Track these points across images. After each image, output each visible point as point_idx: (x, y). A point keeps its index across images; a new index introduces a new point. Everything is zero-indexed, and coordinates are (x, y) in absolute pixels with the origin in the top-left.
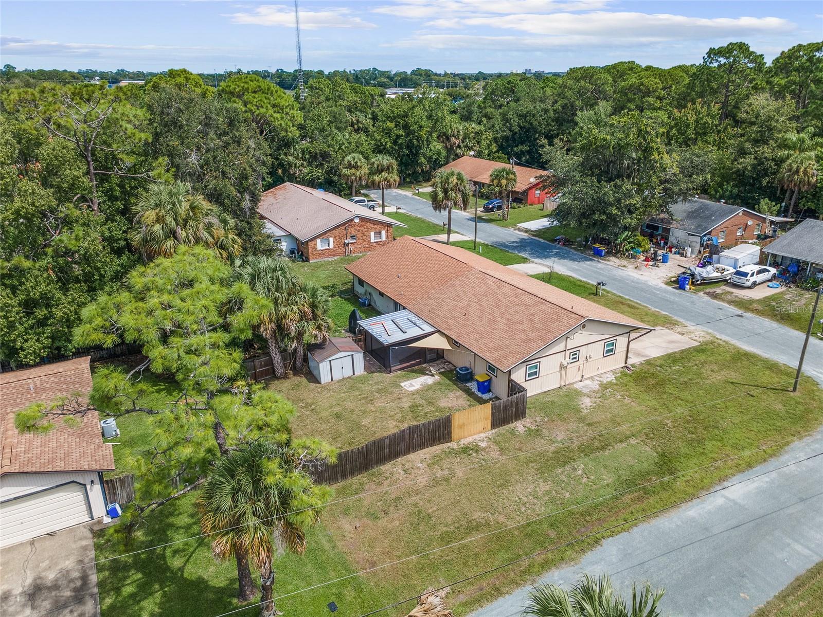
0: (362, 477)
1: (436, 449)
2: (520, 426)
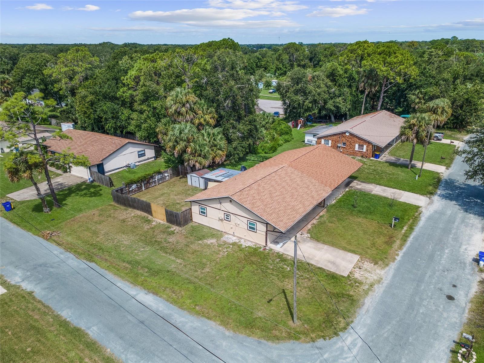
1: (145, 215)
2: (174, 228)
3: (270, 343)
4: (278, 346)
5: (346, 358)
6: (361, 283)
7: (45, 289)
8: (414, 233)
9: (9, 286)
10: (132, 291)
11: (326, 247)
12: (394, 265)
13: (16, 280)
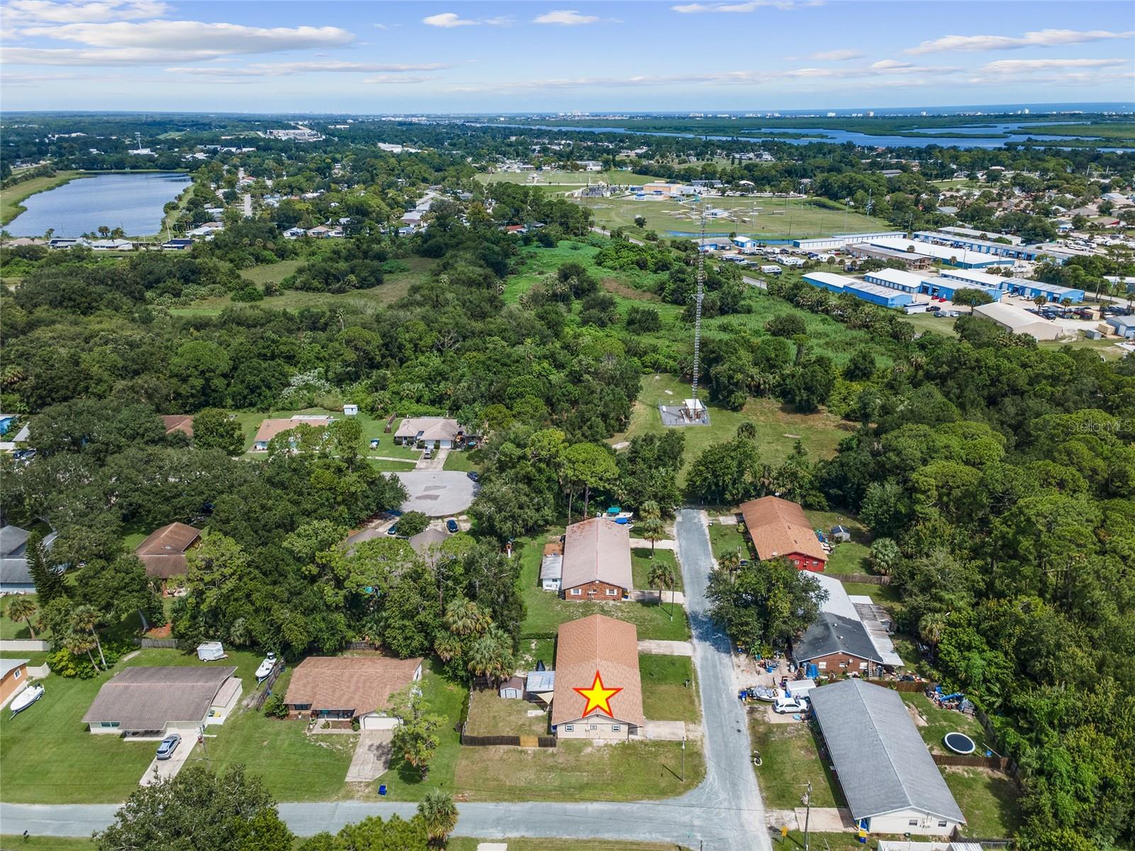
0: (481, 747)
1: (512, 747)
2: (550, 750)
5: (715, 787)
6: (696, 741)
7: (528, 830)
8: (701, 687)
9: (503, 841)
10: (582, 806)
11: (661, 722)
12: (704, 720)
13: (500, 836)
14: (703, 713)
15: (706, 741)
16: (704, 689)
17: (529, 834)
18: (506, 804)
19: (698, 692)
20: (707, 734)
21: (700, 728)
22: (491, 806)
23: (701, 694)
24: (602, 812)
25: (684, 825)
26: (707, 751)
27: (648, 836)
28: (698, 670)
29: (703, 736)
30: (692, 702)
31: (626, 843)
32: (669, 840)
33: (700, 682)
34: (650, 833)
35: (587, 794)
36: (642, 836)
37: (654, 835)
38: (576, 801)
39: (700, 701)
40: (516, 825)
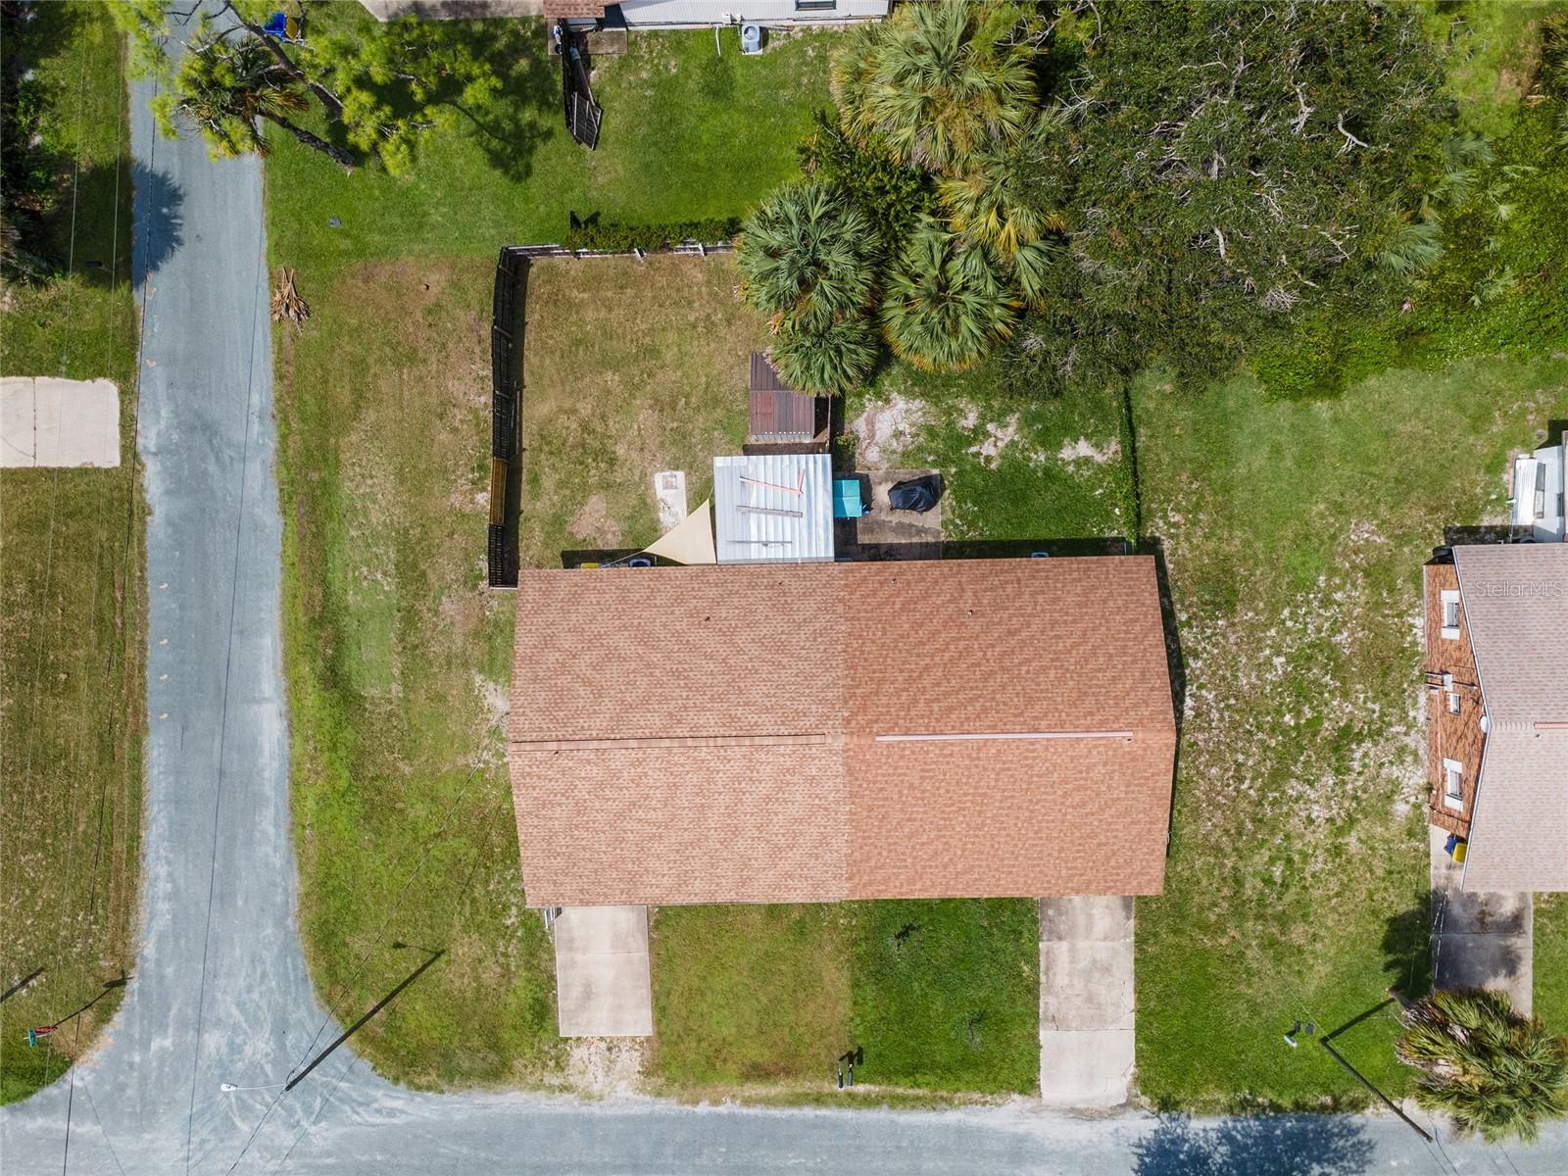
3: (313, 995)
4: (316, 1008)
5: (357, 1113)
6: (560, 1067)
7: (170, 523)
8: (849, 1114)
9: (130, 450)
10: (270, 683)
11: (641, 954)
12: (669, 1106)
13: (148, 439)
14: (703, 1108)
15: (563, 1105)
16: (836, 1126)
17: (157, 528)
18: (272, 444)
19: (819, 1100)
20: (596, 1109)
21: (624, 1090)
22: (261, 394)
23: (809, 1112)
24: (249, 749)
25: (202, 1001)
26: (510, 1101)
27: (164, 887)
28: (952, 1117)
29: (588, 1096)
30: (757, 1072)
31: (136, 819)
32: (149, 949)
33: (881, 1115)
34: (174, 896)
35: (312, 697)
36: (162, 870)
37: (163, 906)
38: (289, 665)
39: (768, 1102)
40: (188, 484)
